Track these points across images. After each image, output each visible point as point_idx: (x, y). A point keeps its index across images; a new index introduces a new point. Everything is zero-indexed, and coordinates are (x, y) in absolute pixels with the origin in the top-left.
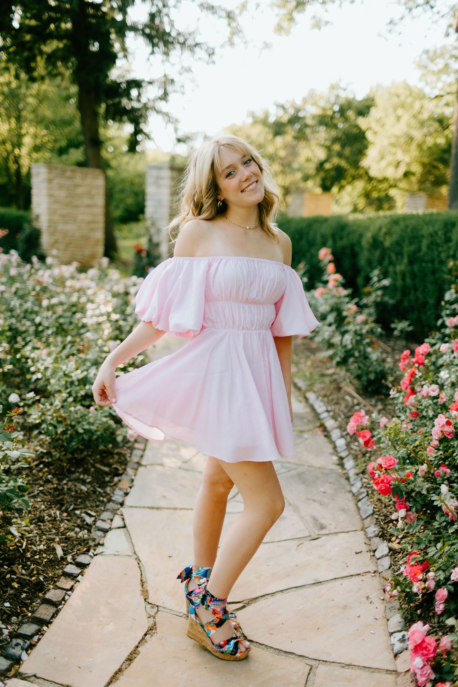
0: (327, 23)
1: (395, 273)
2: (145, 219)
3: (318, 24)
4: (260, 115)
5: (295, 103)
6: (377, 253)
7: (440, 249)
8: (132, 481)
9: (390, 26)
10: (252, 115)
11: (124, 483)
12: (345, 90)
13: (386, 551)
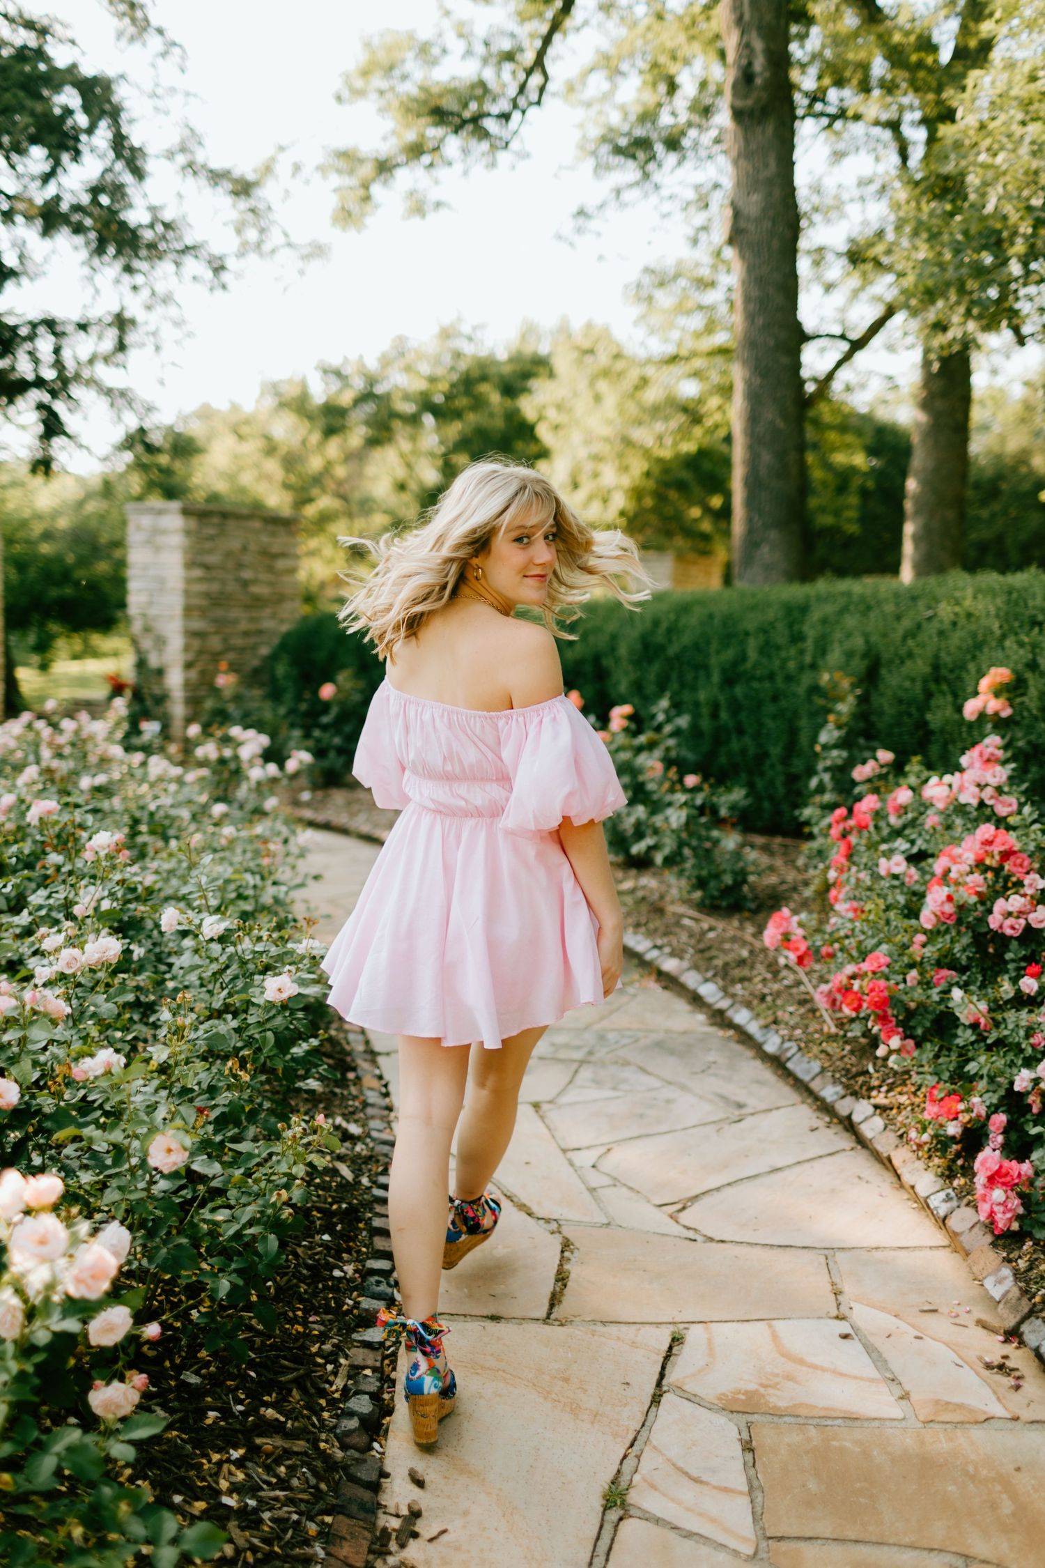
0: (438, 205)
1: (697, 704)
2: (128, 620)
3: (418, 207)
4: (292, 392)
5: (364, 366)
6: (655, 669)
7: (783, 654)
8: (380, 1077)
9: (581, 220)
10: (274, 388)
11: (369, 1081)
12: (470, 339)
13: (871, 1110)
